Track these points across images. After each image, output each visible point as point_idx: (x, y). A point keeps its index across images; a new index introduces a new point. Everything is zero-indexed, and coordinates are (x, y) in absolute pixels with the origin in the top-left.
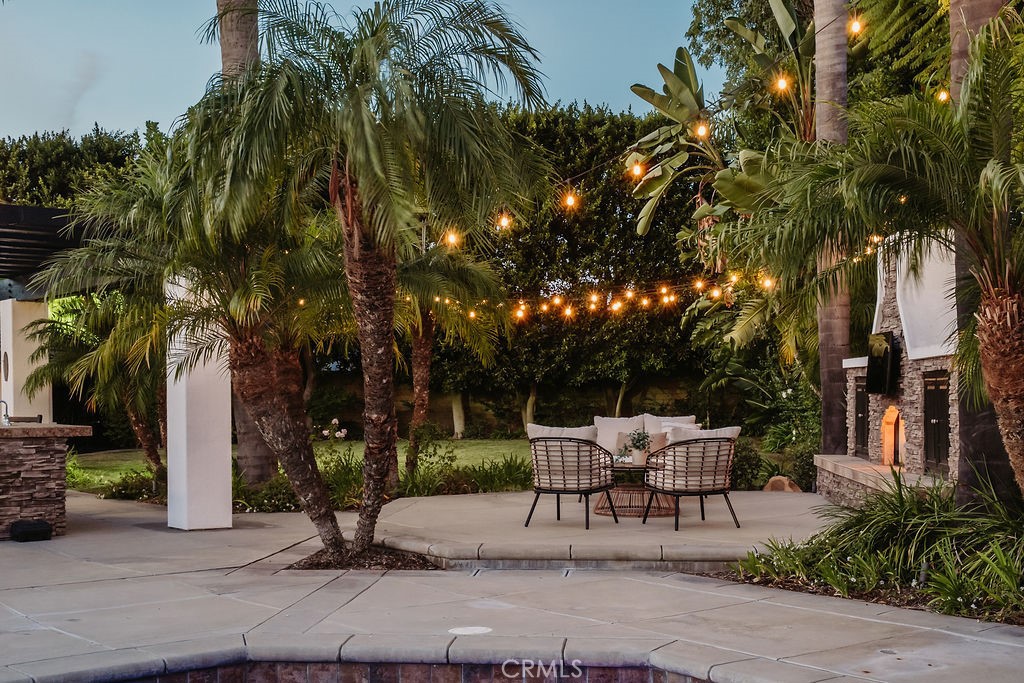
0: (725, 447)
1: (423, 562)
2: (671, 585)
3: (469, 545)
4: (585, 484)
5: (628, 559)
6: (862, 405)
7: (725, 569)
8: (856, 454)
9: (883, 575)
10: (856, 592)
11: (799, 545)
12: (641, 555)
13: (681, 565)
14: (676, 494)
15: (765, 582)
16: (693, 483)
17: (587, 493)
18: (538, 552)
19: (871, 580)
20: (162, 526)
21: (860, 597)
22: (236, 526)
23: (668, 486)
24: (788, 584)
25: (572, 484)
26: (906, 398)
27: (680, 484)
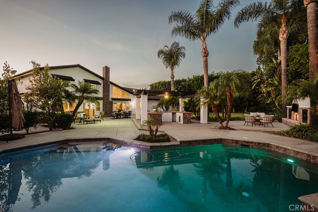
0: (272, 118)
1: (233, 129)
2: (266, 134)
3: (239, 128)
4: (252, 121)
5: (260, 131)
6: (290, 112)
7: (274, 133)
8: (289, 118)
9: (299, 135)
10: (295, 137)
11: (285, 130)
12: (262, 130)
13: (268, 132)
14: (265, 123)
15: (280, 135)
16: (267, 122)
17: (252, 122)
18: (248, 129)
19: (297, 135)
20: (200, 123)
21: (295, 138)
22: (208, 123)
23: (264, 122)
24: (284, 135)
25: (250, 121)
26: (299, 112)
27: (265, 122)
